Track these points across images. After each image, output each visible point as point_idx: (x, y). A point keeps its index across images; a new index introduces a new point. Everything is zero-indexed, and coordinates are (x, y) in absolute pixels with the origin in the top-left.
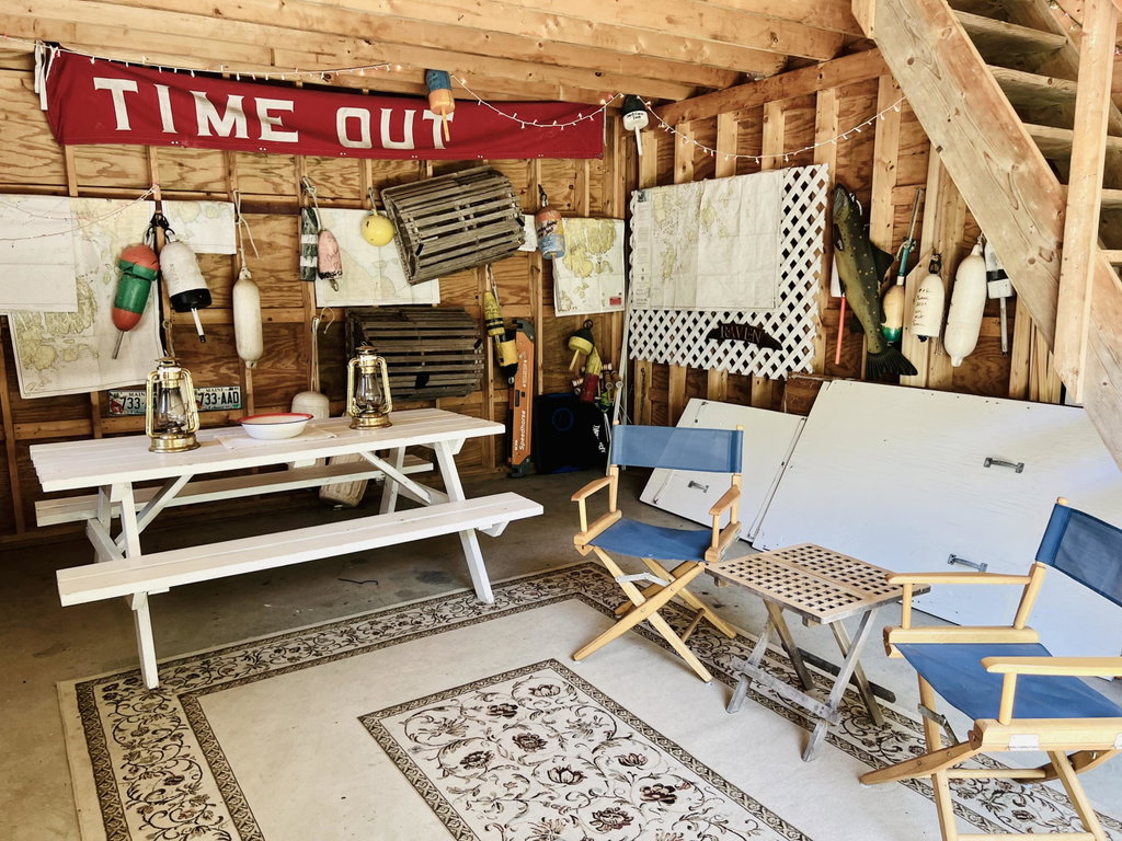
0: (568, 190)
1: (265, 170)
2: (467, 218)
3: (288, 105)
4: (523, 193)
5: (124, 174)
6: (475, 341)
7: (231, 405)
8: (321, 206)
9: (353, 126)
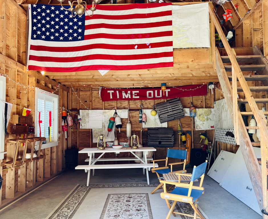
0: (200, 102)
1: (135, 103)
2: (170, 110)
3: (138, 92)
4: (189, 104)
5: (112, 106)
6: (172, 135)
7: (126, 146)
8: (143, 109)
9: (150, 94)
